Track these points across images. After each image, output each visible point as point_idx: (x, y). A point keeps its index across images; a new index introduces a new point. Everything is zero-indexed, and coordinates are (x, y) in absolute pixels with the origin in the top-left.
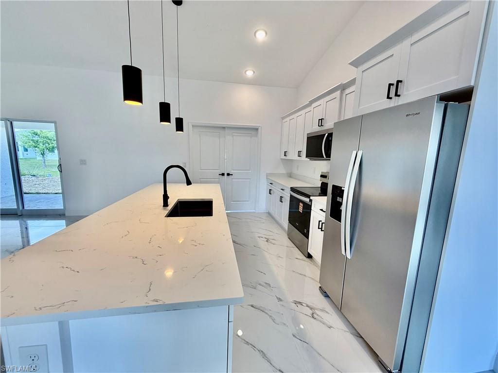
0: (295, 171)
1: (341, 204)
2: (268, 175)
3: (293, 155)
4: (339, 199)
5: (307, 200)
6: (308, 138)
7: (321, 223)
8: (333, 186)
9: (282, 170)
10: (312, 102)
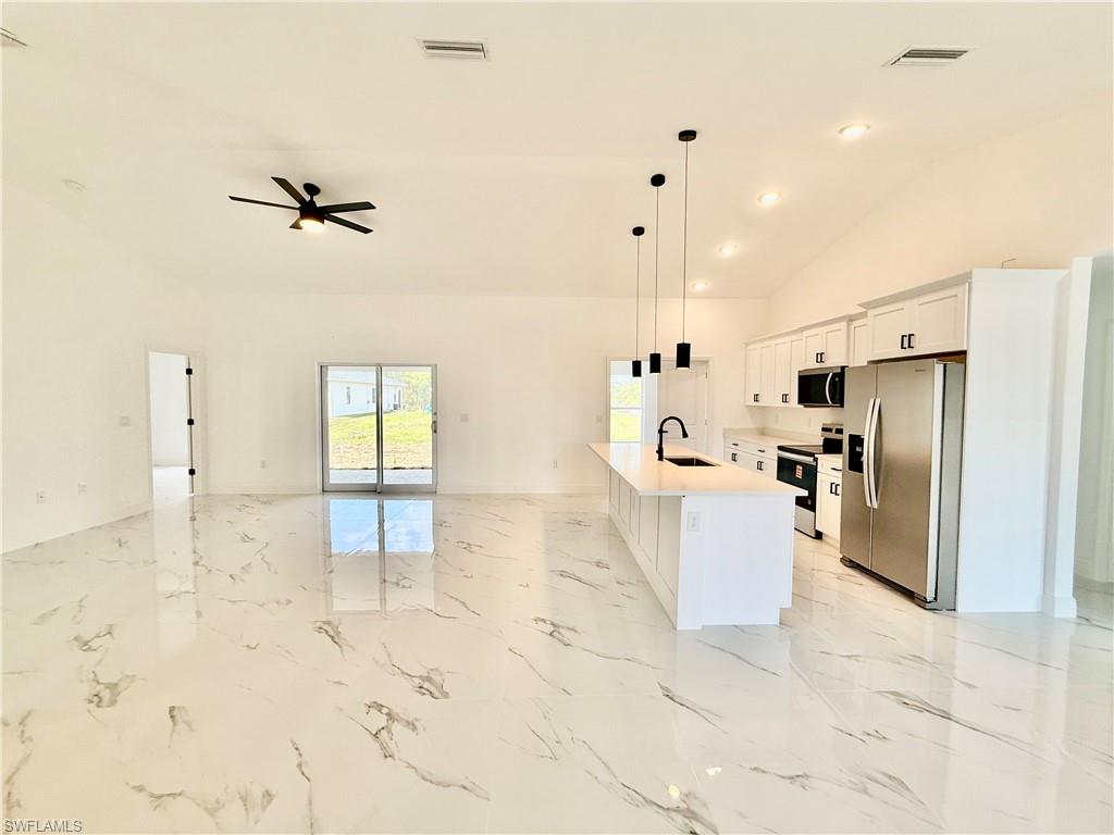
0: (772, 425)
1: (861, 454)
2: (726, 433)
3: (771, 400)
4: (858, 449)
5: (809, 460)
6: (800, 377)
7: (834, 486)
8: (850, 436)
9: (750, 425)
10: (802, 330)
